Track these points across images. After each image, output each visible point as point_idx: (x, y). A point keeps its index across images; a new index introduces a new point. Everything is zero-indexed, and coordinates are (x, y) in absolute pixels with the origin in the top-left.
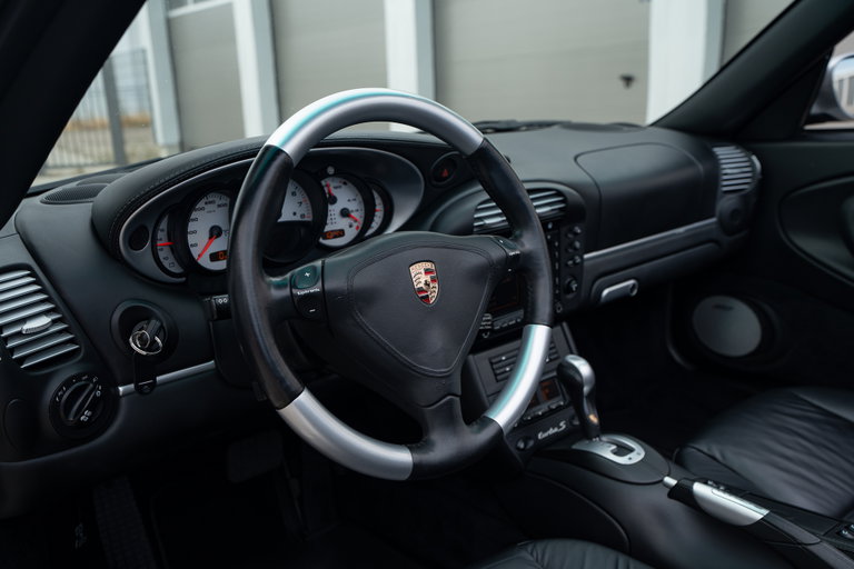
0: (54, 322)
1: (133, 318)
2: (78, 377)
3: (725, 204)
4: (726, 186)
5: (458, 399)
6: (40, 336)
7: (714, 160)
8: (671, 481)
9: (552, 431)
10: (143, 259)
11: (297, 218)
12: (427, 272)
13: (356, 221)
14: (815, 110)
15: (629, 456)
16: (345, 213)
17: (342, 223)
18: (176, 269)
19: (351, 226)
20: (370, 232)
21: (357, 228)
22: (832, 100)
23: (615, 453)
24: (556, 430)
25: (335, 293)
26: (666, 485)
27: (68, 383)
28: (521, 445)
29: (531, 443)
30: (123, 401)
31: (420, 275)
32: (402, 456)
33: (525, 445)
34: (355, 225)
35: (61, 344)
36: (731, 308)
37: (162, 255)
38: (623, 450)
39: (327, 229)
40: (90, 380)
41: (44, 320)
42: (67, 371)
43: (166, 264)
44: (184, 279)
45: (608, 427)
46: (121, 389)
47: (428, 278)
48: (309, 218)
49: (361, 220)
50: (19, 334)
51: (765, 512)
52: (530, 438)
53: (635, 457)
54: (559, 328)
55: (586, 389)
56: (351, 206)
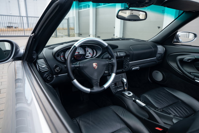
0: (46, 66)
1: (56, 66)
2: (48, 74)
3: (158, 55)
4: (158, 52)
5: (99, 83)
6: (44, 68)
7: (157, 48)
8: (134, 99)
9: (120, 90)
10: (59, 58)
11: (82, 54)
12: (96, 64)
14: (175, 40)
16: (90, 53)
18: (64, 60)
19: (90, 55)
20: (93, 56)
22: (178, 39)
23: (128, 94)
25: (81, 66)
26: (133, 99)
27: (47, 75)
28: (114, 91)
29: (116, 91)
30: (54, 78)
31: (94, 65)
32: (89, 90)
35: (47, 69)
36: (158, 73)
37: (61, 58)
38: (129, 94)
39: (86, 55)
40: (50, 74)
41: (45, 66)
43: (62, 59)
45: (128, 90)
46: (54, 76)
47: (96, 65)
48: (84, 54)
49: (92, 54)
50: (41, 68)
51: (145, 105)
52: (116, 90)
53: (131, 95)
54: (124, 74)
55: (125, 84)
56: (91, 52)
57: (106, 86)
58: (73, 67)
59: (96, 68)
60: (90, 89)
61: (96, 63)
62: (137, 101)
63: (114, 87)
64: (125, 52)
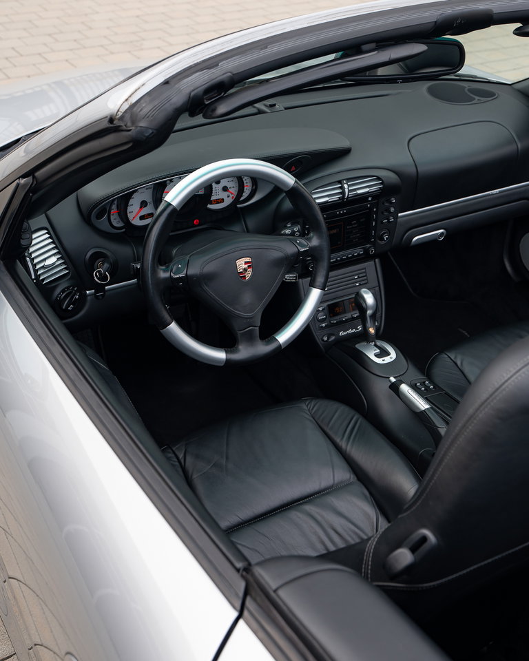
0: (58, 259)
2: (68, 288)
5: (258, 328)
6: (52, 266)
8: (393, 379)
9: (350, 331)
10: (102, 223)
12: (246, 263)
13: (232, 193)
15: (383, 359)
16: (225, 189)
17: (223, 195)
18: (118, 224)
19: (228, 197)
20: (242, 198)
21: (233, 197)
23: (377, 355)
24: (354, 330)
25: (193, 278)
26: (390, 381)
27: (63, 291)
28: (326, 339)
29: (333, 338)
30: (89, 298)
31: (241, 264)
32: (220, 355)
33: (328, 339)
34: (231, 196)
35: (61, 271)
37: (113, 219)
38: (384, 353)
39: (212, 198)
40: (73, 289)
41: (53, 259)
42: (64, 285)
43: (114, 223)
44: (124, 230)
46: (88, 292)
47: (246, 266)
48: (202, 193)
49: (236, 193)
50: (43, 267)
51: (427, 406)
52: (333, 335)
53: (387, 360)
54: (373, 262)
55: (369, 312)
56: (229, 185)
57: (284, 337)
58: (166, 279)
59: (249, 275)
60: (226, 352)
61: (248, 259)
62: (404, 388)
63: (323, 321)
64: (378, 178)
